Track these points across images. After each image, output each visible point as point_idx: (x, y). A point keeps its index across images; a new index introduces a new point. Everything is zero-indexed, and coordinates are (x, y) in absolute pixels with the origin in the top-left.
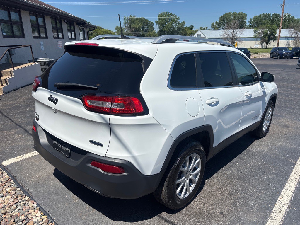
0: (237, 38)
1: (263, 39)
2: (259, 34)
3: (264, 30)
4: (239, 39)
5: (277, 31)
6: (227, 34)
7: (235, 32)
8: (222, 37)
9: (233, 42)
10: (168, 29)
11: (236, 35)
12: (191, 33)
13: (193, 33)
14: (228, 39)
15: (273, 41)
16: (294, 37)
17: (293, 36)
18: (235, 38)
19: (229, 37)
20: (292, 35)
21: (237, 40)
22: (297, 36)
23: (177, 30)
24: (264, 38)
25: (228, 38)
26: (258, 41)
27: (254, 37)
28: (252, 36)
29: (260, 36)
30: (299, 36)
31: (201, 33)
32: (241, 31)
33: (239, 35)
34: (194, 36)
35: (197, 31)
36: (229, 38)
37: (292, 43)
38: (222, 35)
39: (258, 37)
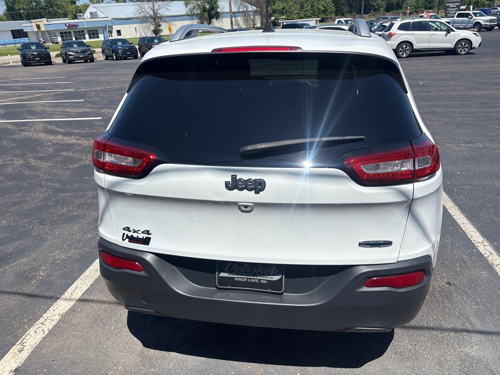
0: (161, 17)
1: (201, 17)
2: (194, 9)
3: (199, 2)
4: (166, 18)
5: (218, 3)
6: (144, 10)
7: (156, 7)
8: (137, 15)
9: (157, 24)
10: (27, 6)
11: (159, 11)
12: (75, 10)
13: (80, 10)
14: (148, 19)
15: (217, 20)
16: (243, 12)
17: (241, 10)
18: (158, 17)
19: (148, 15)
20: (239, 8)
21: (163, 20)
22: (246, 10)
23: (45, 5)
24: (202, 15)
25: (147, 17)
26: (194, 21)
27: (187, 15)
28: (184, 13)
29: (196, 13)
30: (248, 10)
31: (97, 11)
32: (165, 4)
33: (163, 12)
34: (83, 15)
35: (86, 7)
36: (149, 17)
37: (242, 21)
38: (137, 12)
39: (194, 15)
